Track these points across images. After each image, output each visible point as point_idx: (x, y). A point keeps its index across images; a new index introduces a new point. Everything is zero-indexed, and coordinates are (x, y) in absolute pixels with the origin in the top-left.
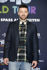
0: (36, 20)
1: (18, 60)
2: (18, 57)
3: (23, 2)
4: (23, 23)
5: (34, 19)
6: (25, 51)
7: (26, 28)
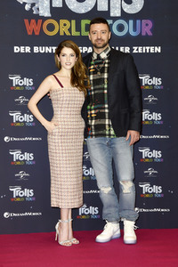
0: (152, 48)
2: (93, 127)
4: (98, 55)
5: (148, 48)
6: (107, 115)
7: (106, 65)
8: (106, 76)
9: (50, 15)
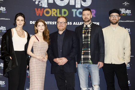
0: (95, 23)
1: (82, 62)
2: (82, 59)
3: (83, 5)
6: (89, 53)
7: (90, 30)
8: (89, 35)
9: (47, 7)
